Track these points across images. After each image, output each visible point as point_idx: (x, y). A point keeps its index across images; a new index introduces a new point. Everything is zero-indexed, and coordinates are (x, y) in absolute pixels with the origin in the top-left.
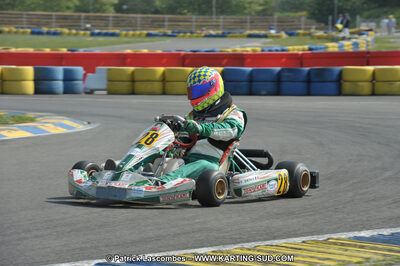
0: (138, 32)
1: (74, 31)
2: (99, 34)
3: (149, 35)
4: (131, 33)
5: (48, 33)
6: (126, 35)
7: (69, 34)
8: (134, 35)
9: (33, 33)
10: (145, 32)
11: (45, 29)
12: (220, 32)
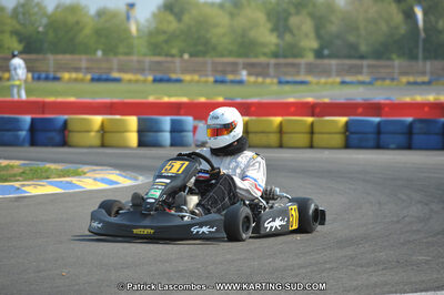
0: (330, 80)
1: (260, 79)
2: (288, 82)
3: (343, 83)
4: (323, 80)
5: (232, 82)
6: (318, 84)
7: (255, 83)
8: (326, 83)
9: (216, 82)
10: (338, 80)
11: (230, 77)
12: (426, 79)
